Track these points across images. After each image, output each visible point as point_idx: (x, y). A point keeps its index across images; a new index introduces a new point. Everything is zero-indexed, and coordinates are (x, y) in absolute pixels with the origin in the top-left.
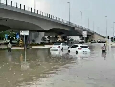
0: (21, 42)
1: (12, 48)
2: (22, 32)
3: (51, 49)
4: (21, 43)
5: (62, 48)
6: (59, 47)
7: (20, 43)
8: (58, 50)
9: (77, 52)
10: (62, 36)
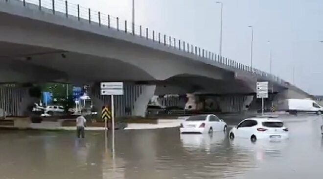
0: (106, 113)
1: (86, 129)
2: (105, 87)
3: (182, 130)
4: (106, 116)
5: (211, 128)
6: (203, 125)
7: (104, 114)
8: (199, 133)
9: (253, 137)
10: (196, 95)
